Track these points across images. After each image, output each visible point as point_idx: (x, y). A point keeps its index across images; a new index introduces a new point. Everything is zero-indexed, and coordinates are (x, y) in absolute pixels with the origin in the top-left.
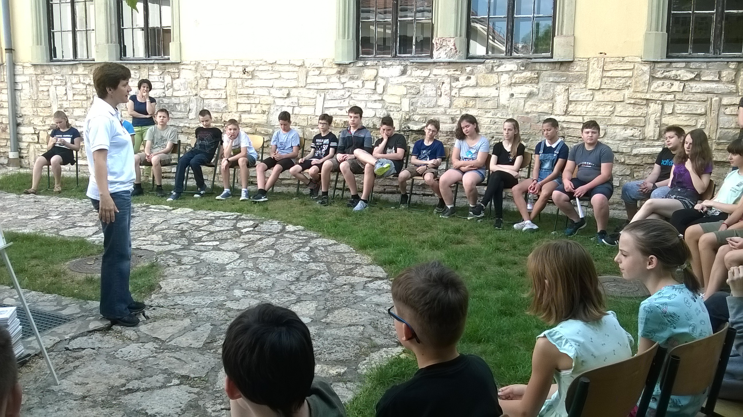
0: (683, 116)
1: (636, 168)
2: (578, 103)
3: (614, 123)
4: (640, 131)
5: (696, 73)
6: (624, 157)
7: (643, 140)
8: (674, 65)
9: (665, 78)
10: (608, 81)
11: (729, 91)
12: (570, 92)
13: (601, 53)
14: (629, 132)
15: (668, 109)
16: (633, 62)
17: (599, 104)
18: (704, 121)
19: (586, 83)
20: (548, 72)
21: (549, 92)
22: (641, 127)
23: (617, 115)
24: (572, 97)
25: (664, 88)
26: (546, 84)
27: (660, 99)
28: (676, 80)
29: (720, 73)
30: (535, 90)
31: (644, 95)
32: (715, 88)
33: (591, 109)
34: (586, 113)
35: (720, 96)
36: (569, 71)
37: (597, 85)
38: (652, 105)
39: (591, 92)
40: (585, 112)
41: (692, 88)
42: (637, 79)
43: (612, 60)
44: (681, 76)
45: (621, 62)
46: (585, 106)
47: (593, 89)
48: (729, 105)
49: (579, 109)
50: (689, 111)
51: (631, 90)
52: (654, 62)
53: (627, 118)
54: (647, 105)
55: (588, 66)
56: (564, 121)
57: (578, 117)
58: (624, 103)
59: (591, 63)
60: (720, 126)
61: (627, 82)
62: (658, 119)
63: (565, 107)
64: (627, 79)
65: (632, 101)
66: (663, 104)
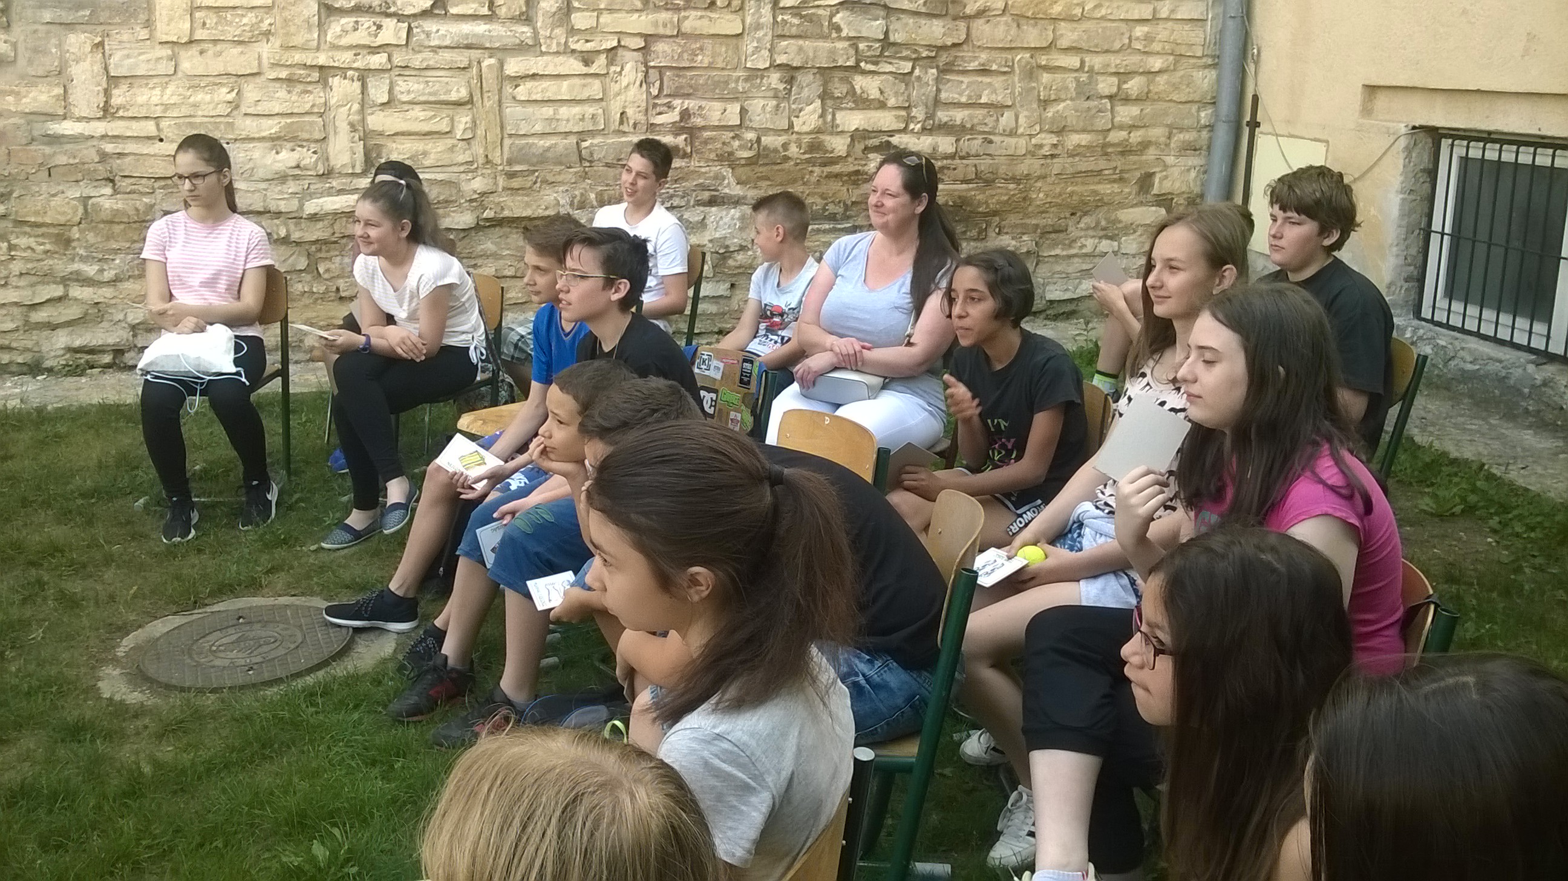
0: (418, 108)
1: (320, 250)
2: (137, 82)
3: (244, 134)
4: (315, 152)
6: (286, 225)
7: (328, 174)
9: (358, 10)
10: (211, 19)
11: (518, 41)
12: (107, 52)
14: (286, 158)
15: (378, 92)
17: (195, 82)
18: (468, 119)
19: (149, 24)
21: (45, 52)
22: (317, 141)
23: (250, 111)
24: (118, 65)
25: (361, 37)
26: (35, 31)
27: (355, 65)
28: (388, 15)
30: (3, 48)
31: (311, 55)
32: (483, 36)
33: (174, 99)
34: (165, 111)
35: (500, 55)
37: (181, 29)
38: (335, 81)
39: (167, 51)
40: (159, 108)
41: (428, 34)
42: (286, 14)
44: (399, 3)
46: (157, 91)
47: (173, 43)
48: (522, 78)
49: (141, 99)
50: (430, 94)
51: (276, 42)
53: (277, 120)
54: (323, 82)
56: (103, 137)
57: (143, 123)
58: (263, 78)
60: (509, 129)
61: (262, 21)
62: (356, 118)
63: (102, 95)
64: (261, 13)
65: (283, 74)
66: (362, 80)
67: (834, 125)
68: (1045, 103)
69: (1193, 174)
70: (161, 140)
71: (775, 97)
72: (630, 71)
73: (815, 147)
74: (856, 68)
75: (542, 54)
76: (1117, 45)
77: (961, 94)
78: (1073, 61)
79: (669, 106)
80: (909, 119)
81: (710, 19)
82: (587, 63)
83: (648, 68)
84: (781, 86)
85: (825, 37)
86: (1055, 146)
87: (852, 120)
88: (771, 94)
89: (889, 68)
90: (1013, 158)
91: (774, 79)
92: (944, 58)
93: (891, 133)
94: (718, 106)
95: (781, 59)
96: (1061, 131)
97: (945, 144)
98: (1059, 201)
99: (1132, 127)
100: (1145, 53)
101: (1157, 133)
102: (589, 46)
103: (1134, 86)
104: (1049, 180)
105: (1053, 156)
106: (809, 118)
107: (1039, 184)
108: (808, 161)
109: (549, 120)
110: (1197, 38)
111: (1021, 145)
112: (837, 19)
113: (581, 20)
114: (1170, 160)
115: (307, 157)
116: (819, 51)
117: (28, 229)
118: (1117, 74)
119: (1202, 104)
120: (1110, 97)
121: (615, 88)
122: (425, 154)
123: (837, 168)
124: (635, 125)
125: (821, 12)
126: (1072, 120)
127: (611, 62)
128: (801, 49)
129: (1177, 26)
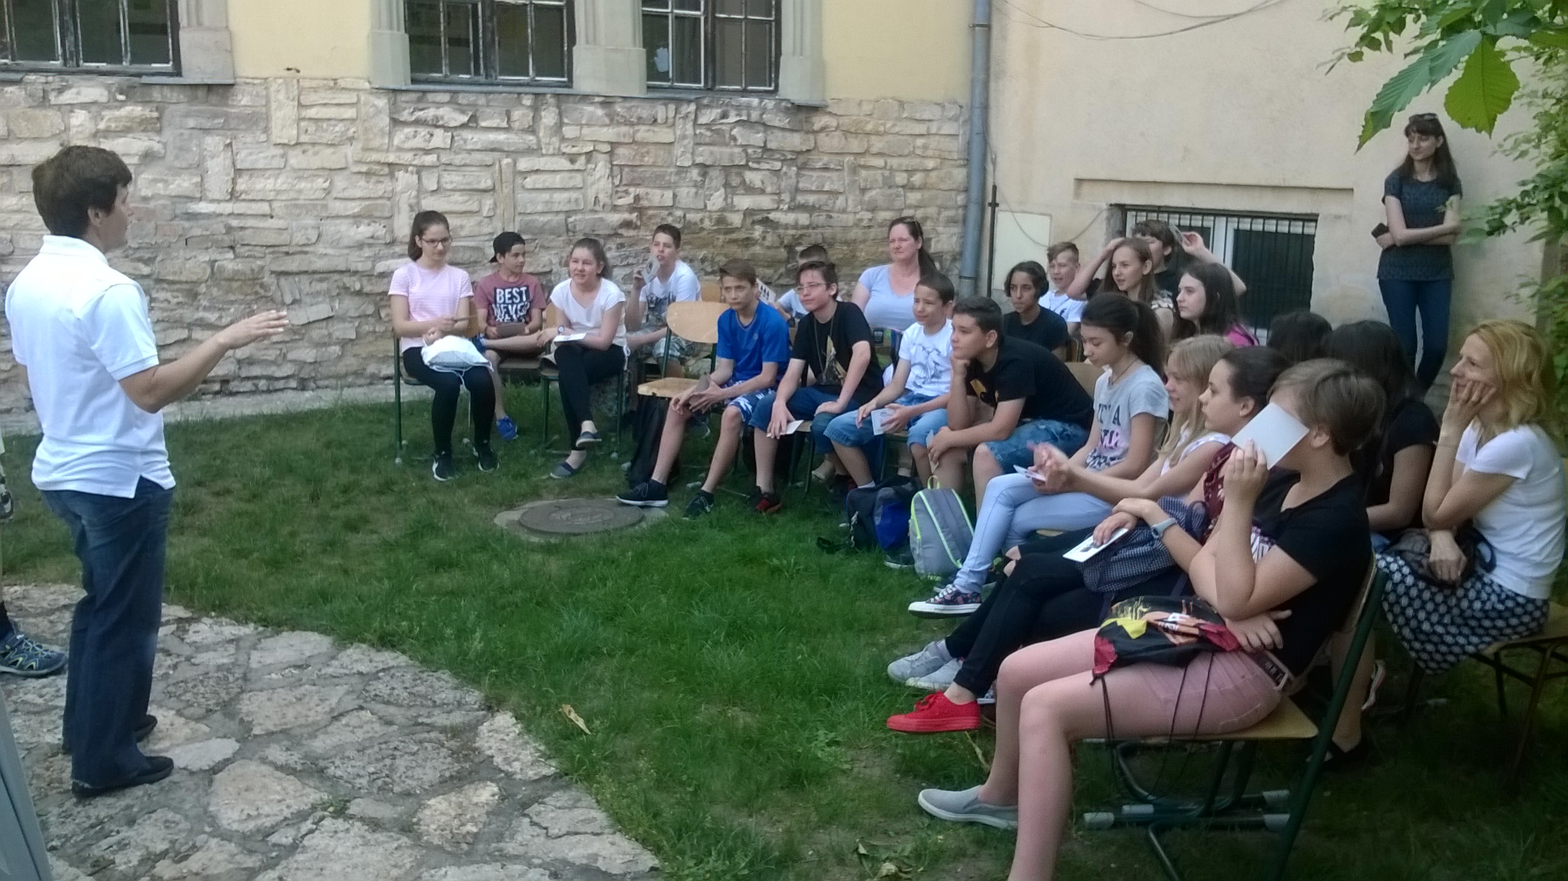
0: (458, 193)
2: (256, 173)
3: (334, 213)
4: (385, 227)
5: (470, 114)
6: (360, 281)
7: (391, 243)
8: (430, 97)
9: (417, 122)
10: (312, 128)
11: (526, 146)
12: (235, 151)
13: (289, 69)
14: (364, 231)
15: (430, 182)
16: (355, 90)
17: (301, 173)
18: (491, 202)
19: (266, 130)
20: (183, 107)
22: (386, 218)
23: (339, 196)
24: (242, 161)
25: (418, 142)
26: (182, 134)
27: (415, 163)
28: (437, 127)
29: (508, 114)
30: (157, 147)
31: (384, 155)
32: (503, 142)
33: (284, 187)
34: (275, 195)
35: (515, 156)
36: (227, 105)
37: (290, 134)
38: (400, 174)
39: (279, 151)
40: (272, 193)
41: (465, 141)
42: (367, 125)
43: (314, 84)
44: (446, 118)
45: (331, 88)
46: (272, 180)
47: (284, 145)
48: (529, 172)
49: (259, 186)
50: (467, 184)
51: (358, 145)
52: (394, 91)
53: (358, 203)
54: (391, 175)
55: (267, 97)
56: (229, 215)
57: (260, 204)
58: (349, 172)
59: (272, 89)
60: (520, 209)
61: (348, 130)
62: (413, 201)
63: (230, 182)
64: (348, 123)
65: (364, 169)
66: (418, 173)
67: (733, 206)
68: (864, 191)
69: (955, 239)
70: (272, 217)
71: (695, 186)
72: (601, 167)
73: (721, 221)
74: (746, 166)
75: (543, 155)
76: (906, 152)
77: (812, 184)
78: (879, 162)
79: (627, 192)
80: (780, 201)
81: (654, 132)
82: (573, 161)
83: (612, 165)
84: (699, 179)
85: (727, 145)
86: (870, 220)
87: (745, 202)
88: (692, 184)
89: (767, 166)
90: (845, 228)
91: (695, 173)
92: (801, 159)
93: (769, 211)
94: (658, 192)
95: (699, 160)
96: (873, 210)
97: (803, 218)
98: (873, 257)
99: (917, 207)
100: (923, 157)
101: (932, 211)
102: (575, 150)
103: (917, 179)
104: (868, 243)
105: (869, 227)
106: (717, 201)
107: (861, 246)
108: (716, 231)
109: (546, 202)
110: (955, 148)
111: (849, 219)
112: (735, 132)
113: (569, 131)
114: (940, 229)
115: (379, 229)
116: (724, 154)
117: (166, 286)
118: (906, 171)
119: (958, 191)
120: (903, 187)
121: (590, 179)
122: (462, 227)
123: (734, 236)
124: (604, 206)
125: (724, 127)
126: (881, 202)
127: (588, 161)
128: (712, 153)
129: (942, 139)
